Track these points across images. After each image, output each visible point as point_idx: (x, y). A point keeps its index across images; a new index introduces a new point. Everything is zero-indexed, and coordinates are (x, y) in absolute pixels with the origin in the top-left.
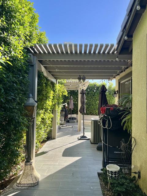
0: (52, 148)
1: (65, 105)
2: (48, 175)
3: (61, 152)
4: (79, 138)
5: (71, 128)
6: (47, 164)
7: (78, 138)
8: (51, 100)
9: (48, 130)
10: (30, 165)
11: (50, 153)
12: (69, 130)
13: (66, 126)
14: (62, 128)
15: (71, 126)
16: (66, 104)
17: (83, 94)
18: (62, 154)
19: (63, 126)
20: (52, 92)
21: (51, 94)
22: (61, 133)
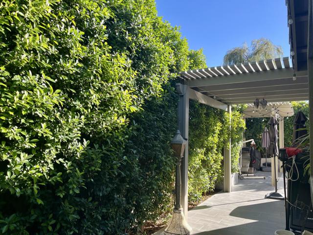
0: (220, 204)
1: (251, 142)
2: (203, 231)
3: (230, 210)
4: (268, 196)
5: (262, 180)
6: (205, 221)
7: (266, 195)
8: (216, 135)
9: (215, 178)
10: (179, 213)
11: (214, 208)
12: (257, 183)
13: (254, 176)
14: (245, 177)
15: (263, 177)
16: (253, 140)
17: (272, 126)
18: (230, 212)
19: (247, 176)
20: (219, 124)
21: (218, 127)
22: (241, 185)
